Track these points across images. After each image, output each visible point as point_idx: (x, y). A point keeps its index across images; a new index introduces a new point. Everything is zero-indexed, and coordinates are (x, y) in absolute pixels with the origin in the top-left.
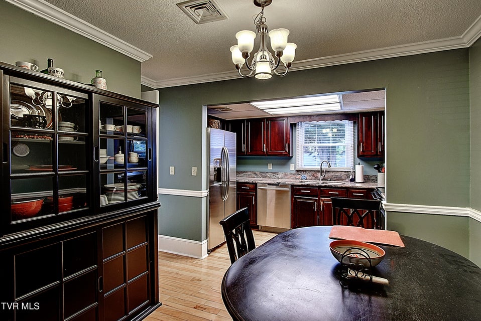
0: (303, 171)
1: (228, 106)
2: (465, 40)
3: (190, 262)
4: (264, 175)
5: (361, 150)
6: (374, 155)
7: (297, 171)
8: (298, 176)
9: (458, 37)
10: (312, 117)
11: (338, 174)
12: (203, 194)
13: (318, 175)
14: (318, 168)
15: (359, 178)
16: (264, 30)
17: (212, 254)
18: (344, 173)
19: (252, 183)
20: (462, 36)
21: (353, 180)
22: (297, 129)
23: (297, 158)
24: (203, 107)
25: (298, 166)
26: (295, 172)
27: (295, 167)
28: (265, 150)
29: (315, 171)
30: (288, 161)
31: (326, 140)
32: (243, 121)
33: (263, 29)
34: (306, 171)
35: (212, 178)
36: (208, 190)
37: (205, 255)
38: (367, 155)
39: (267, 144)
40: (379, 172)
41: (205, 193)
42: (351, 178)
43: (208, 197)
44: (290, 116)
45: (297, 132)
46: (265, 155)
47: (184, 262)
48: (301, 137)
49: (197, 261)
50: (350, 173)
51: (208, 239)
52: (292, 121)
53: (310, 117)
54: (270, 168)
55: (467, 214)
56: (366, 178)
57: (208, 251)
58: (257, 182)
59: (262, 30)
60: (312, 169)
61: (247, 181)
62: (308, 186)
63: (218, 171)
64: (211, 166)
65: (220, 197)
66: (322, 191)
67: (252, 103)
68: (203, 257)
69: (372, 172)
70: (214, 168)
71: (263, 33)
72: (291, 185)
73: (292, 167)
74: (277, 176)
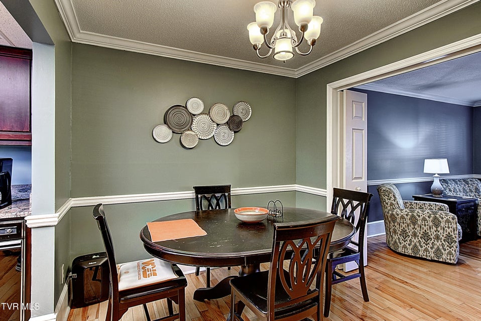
16: (286, 4)
33: (284, 3)
59: (282, 4)
71: (284, 7)
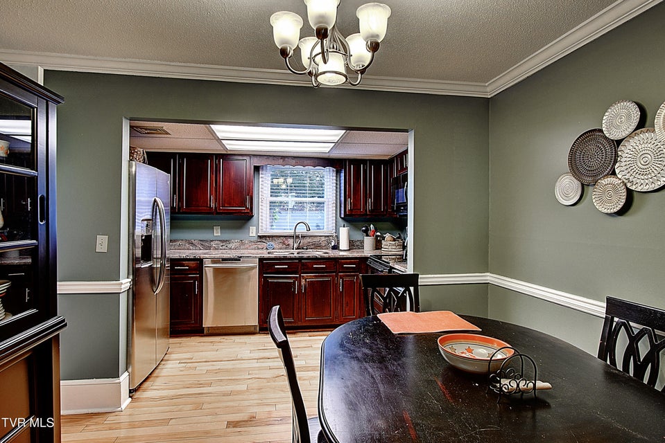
0: (269, 237)
1: (166, 126)
2: (488, 89)
3: (97, 424)
4: (206, 244)
5: (349, 207)
6: (363, 215)
7: (260, 237)
8: (261, 245)
9: (483, 84)
10: (286, 159)
11: (316, 239)
12: (123, 286)
13: (291, 241)
14: (290, 232)
15: (344, 245)
17: (137, 395)
18: (323, 239)
19: (195, 259)
20: (487, 84)
21: (336, 247)
22: (260, 176)
23: (260, 217)
24: (124, 120)
25: (262, 230)
26: (256, 239)
27: (257, 231)
28: (213, 205)
29: (285, 236)
30: (245, 223)
31: (301, 193)
32: (173, 155)
34: (272, 236)
35: (139, 253)
36: (131, 277)
37: (126, 402)
38: (354, 215)
39: (216, 196)
40: (367, 235)
41: (125, 283)
42: (333, 245)
43: (131, 291)
44: (254, 155)
45: (261, 180)
46: (212, 213)
47: (81, 428)
48: (265, 187)
49: (111, 418)
50: (331, 238)
51: (130, 370)
52: (256, 162)
53: (284, 158)
54: (217, 233)
55: (487, 280)
56: (352, 245)
57: (130, 390)
58: (202, 256)
60: (282, 234)
61: (183, 256)
62: (285, 258)
63: (147, 241)
64: (136, 230)
65: (150, 289)
66: (303, 264)
67: (214, 127)
68: (124, 406)
69: (358, 236)
70: (142, 236)
72: (259, 259)
73: (253, 232)
74: (230, 246)
